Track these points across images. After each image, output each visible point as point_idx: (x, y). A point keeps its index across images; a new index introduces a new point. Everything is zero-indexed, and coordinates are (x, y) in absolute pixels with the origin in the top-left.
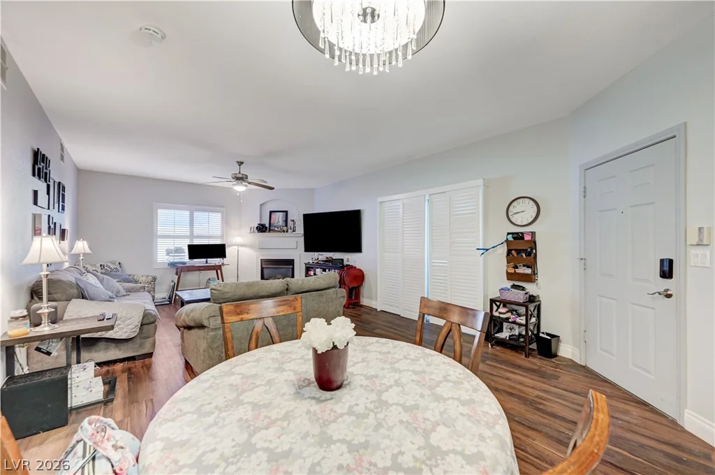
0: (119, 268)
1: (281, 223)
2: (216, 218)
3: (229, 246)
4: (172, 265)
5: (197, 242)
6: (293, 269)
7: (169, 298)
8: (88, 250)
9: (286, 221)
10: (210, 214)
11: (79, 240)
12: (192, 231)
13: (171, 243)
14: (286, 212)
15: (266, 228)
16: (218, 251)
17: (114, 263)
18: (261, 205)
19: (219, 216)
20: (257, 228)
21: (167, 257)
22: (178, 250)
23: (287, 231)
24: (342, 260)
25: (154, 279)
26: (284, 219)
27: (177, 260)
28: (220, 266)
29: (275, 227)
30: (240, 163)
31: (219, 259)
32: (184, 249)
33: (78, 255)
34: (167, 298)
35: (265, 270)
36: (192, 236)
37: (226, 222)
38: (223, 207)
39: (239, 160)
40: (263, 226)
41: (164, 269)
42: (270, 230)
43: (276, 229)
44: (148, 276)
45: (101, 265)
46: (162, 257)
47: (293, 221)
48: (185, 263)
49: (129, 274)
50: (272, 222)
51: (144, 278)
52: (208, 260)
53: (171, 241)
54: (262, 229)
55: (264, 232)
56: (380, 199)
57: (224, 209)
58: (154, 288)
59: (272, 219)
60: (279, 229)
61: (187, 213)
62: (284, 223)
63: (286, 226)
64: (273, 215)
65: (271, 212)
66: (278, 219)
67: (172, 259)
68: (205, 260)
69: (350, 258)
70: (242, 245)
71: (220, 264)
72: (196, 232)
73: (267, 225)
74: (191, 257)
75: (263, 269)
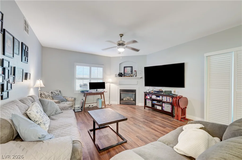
0: (59, 93)
1: (129, 72)
2: (101, 69)
3: (106, 83)
4: (83, 92)
5: (93, 81)
6: (135, 94)
7: (81, 108)
8: (43, 85)
9: (132, 71)
10: (99, 68)
11: (38, 80)
12: (90, 76)
13: (81, 82)
14: (132, 67)
15: (123, 75)
16: (102, 85)
17: (57, 91)
18: (120, 64)
20: (119, 75)
21: (80, 88)
22: (85, 85)
23: (133, 76)
24: (171, 91)
25: (75, 99)
26: (131, 70)
27: (84, 89)
28: (103, 93)
29: (126, 74)
31: (102, 89)
32: (87, 85)
33: (38, 88)
34: (80, 107)
35: (122, 94)
36: (90, 79)
37: (104, 72)
38: (103, 65)
40: (121, 73)
41: (79, 93)
43: (127, 75)
44: (72, 98)
45: (51, 92)
46: (78, 88)
47: (136, 71)
48: (87, 91)
49: (64, 96)
50: (125, 72)
51: (70, 99)
52: (98, 89)
53: (82, 81)
54: (120, 75)
55: (122, 76)
56: (206, 55)
57: (104, 66)
58: (75, 104)
59: (125, 71)
60: (129, 75)
61: (89, 68)
62: (131, 72)
63: (132, 73)
64: (126, 69)
65: (125, 67)
66: (128, 70)
67: (82, 89)
68: (96, 89)
69: (177, 91)
70: (112, 83)
71: (103, 92)
72: (92, 77)
73: (123, 73)
74: (91, 88)
75: (120, 94)
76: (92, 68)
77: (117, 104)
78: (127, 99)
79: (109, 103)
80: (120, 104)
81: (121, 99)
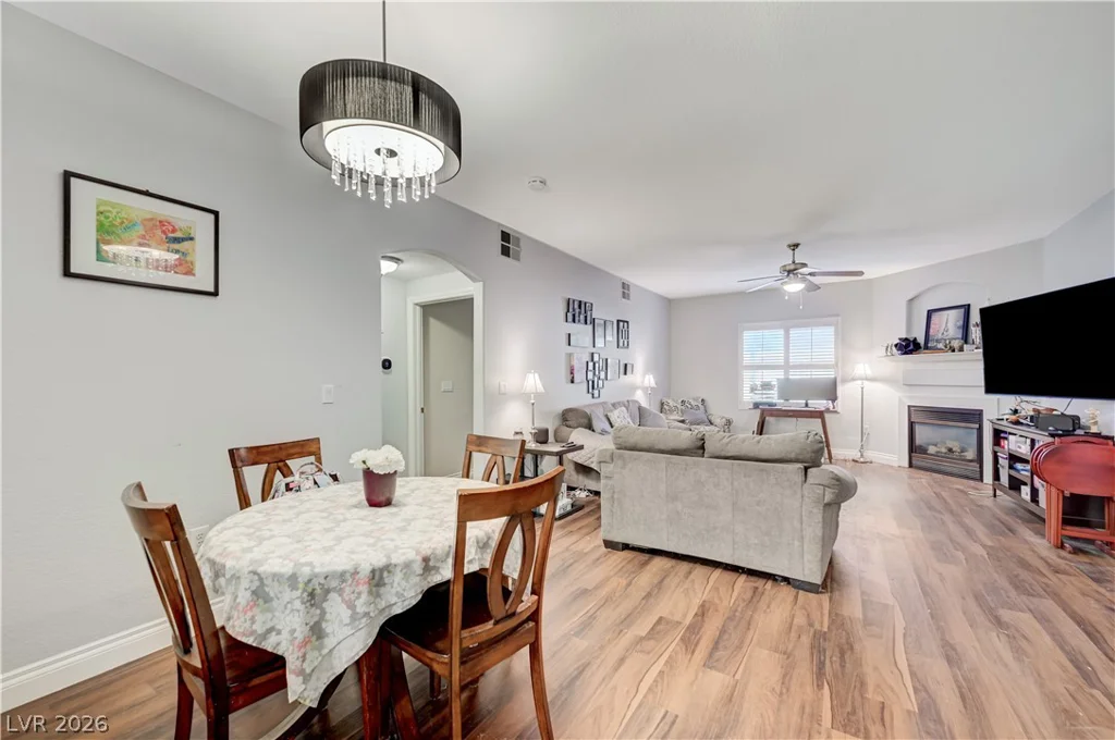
1: (952, 332)
2: (826, 334)
5: (794, 374)
6: (980, 432)
9: (965, 327)
10: (817, 330)
11: (648, 374)
12: (787, 359)
13: (758, 378)
14: (968, 305)
15: (918, 344)
17: (696, 400)
18: (911, 301)
19: (830, 330)
20: (897, 346)
21: (752, 394)
23: (961, 349)
24: (1078, 416)
25: (729, 422)
26: (961, 323)
27: (764, 399)
28: (821, 413)
29: (937, 341)
30: (795, 246)
35: (918, 428)
36: (787, 366)
37: (842, 340)
38: (838, 315)
39: (790, 242)
40: (911, 341)
41: (747, 410)
42: (926, 348)
43: (939, 346)
44: (723, 418)
45: (682, 401)
47: (977, 325)
48: (773, 405)
50: (931, 333)
51: (719, 420)
53: (758, 373)
54: (908, 347)
55: (913, 352)
57: (841, 318)
59: (932, 326)
60: (947, 346)
61: (782, 332)
62: (960, 331)
63: (964, 336)
64: (935, 317)
65: (930, 313)
66: (947, 324)
68: (804, 401)
70: (872, 379)
71: (829, 409)
72: (792, 361)
73: (921, 340)
74: (783, 396)
75: (911, 425)
76: (793, 333)
77: (896, 465)
78: (944, 450)
79: (862, 455)
80: (911, 465)
81: (913, 448)
